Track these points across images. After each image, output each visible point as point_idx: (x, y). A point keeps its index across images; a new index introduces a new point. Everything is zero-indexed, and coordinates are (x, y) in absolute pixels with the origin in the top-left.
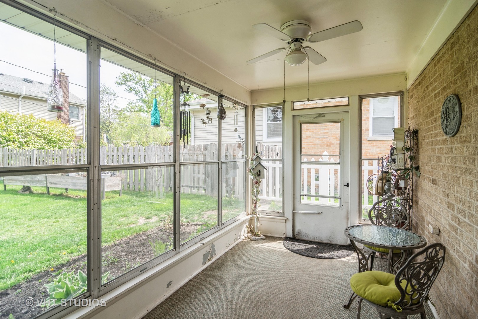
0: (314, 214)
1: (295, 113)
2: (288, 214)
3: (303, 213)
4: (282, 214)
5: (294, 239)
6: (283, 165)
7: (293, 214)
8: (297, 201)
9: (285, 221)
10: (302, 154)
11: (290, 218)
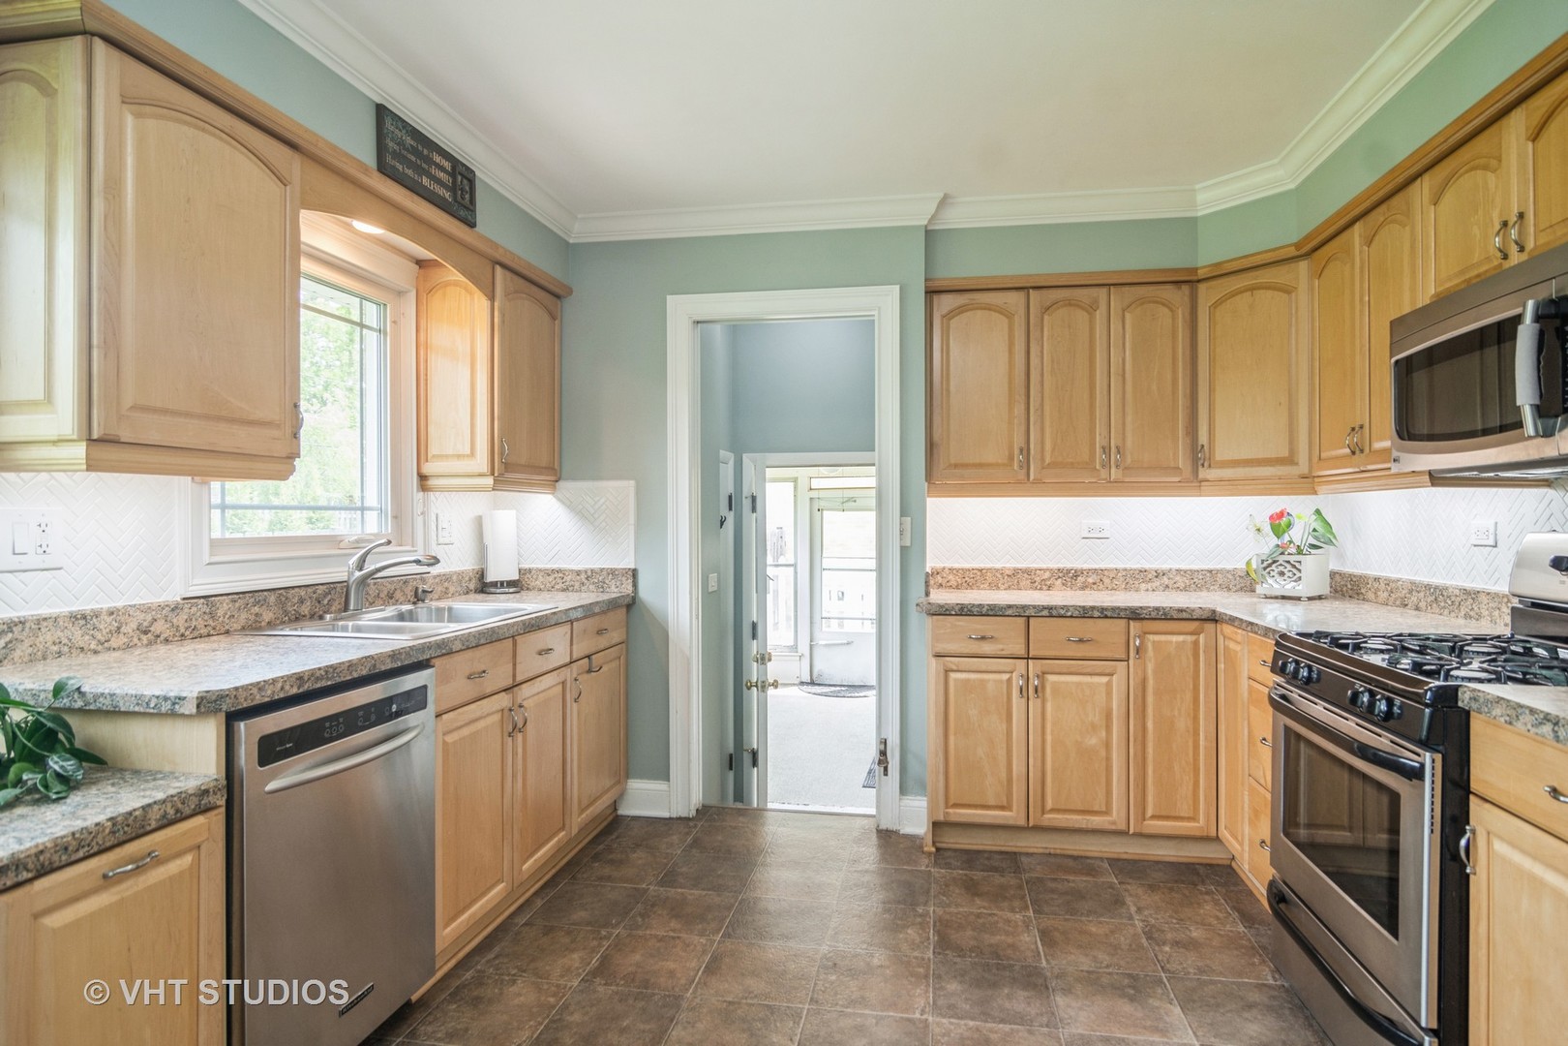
0: (842, 644)
1: (814, 494)
2: (804, 648)
3: (826, 645)
4: (794, 648)
5: (812, 683)
6: (796, 573)
7: (811, 647)
8: (816, 626)
9: (798, 658)
10: (824, 555)
11: (807, 654)
